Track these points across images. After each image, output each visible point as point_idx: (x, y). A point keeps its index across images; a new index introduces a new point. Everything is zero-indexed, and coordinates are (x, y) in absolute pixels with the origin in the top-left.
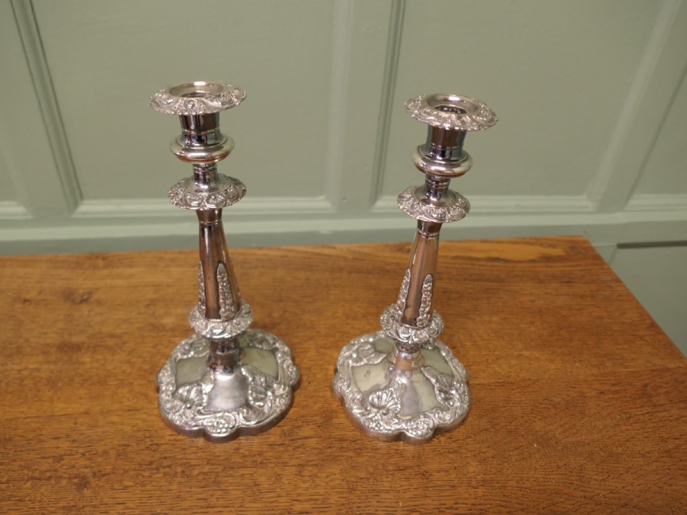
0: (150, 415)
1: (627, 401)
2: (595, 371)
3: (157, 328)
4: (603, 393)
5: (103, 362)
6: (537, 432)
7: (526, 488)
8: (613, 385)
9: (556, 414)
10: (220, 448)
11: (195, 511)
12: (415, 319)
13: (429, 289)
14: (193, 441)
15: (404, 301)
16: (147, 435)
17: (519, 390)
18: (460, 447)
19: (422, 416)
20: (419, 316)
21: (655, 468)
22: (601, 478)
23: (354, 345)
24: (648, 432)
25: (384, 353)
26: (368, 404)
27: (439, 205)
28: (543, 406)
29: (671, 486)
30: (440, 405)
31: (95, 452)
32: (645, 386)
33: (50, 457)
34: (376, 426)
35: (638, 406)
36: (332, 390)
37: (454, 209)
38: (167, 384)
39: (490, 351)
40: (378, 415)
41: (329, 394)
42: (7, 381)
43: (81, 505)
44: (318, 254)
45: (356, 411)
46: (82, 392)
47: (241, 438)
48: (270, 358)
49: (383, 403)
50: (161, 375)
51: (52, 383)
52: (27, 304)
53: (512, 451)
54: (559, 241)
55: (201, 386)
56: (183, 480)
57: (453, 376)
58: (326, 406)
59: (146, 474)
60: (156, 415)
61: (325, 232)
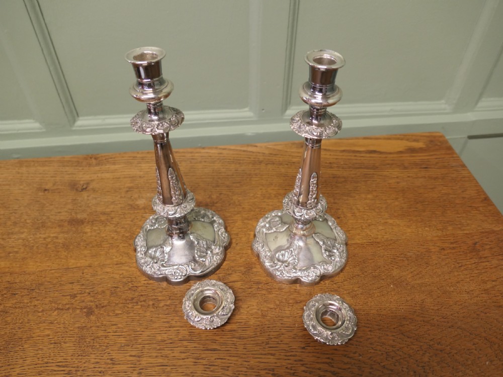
0: (131, 267)
1: (460, 255)
2: (440, 233)
3: (133, 207)
4: (443, 249)
5: (99, 232)
6: (393, 277)
7: (383, 315)
8: (452, 243)
9: (408, 264)
10: (178, 288)
11: (162, 329)
12: (306, 203)
13: (315, 182)
14: (160, 284)
15: (298, 190)
16: (129, 280)
17: (383, 247)
18: (339, 287)
19: (312, 268)
20: (308, 200)
21: (475, 301)
22: (436, 308)
23: (267, 218)
24: (473, 276)
25: (287, 224)
26: (276, 259)
27: (318, 126)
28: (400, 259)
29: (486, 313)
30: (325, 260)
31: (96, 292)
32: (475, 244)
33: (68, 295)
34: (281, 274)
35: (468, 258)
36: (252, 249)
37: (330, 128)
38: (141, 247)
39: (364, 220)
40: (282, 266)
41: (250, 251)
42: (37, 245)
43: (89, 326)
44: (244, 151)
45: (267, 264)
46: (86, 252)
47: (191, 282)
48: (209, 228)
49: (286, 259)
50: (137, 240)
51: (66, 246)
52: (46, 192)
53: (375, 290)
54: (421, 136)
55: (163, 248)
56: (153, 310)
57: (335, 240)
58: (248, 260)
59: (130, 306)
60: (135, 267)
61: (250, 134)
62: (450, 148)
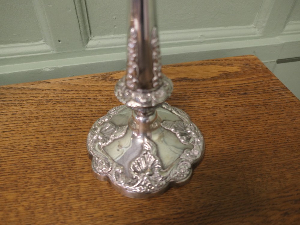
44: (32, 89)
61: (48, 70)
62: (266, 71)
